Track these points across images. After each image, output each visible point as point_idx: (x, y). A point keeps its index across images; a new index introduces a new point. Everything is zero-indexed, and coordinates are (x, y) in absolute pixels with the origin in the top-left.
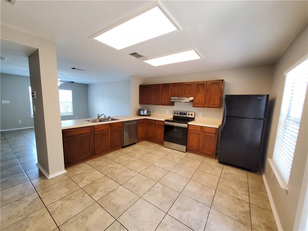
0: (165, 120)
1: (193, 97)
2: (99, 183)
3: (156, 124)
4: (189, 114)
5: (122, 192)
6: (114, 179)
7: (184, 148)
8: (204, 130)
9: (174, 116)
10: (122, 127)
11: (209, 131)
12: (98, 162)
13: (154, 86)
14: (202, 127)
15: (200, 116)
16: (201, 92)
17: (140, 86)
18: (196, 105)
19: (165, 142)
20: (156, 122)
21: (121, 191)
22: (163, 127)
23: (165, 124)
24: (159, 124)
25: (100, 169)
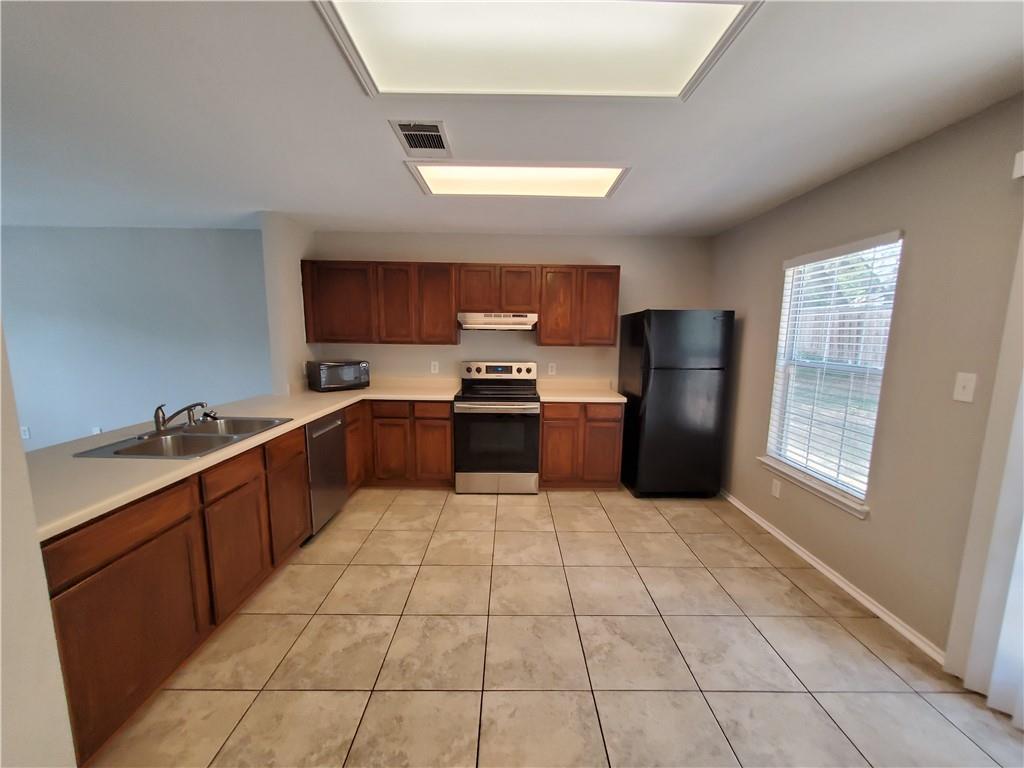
0: (456, 397)
1: (536, 315)
2: (382, 740)
3: (417, 414)
4: (519, 370)
5: (517, 714)
6: (427, 684)
7: (531, 479)
8: (591, 414)
9: (463, 380)
10: (301, 453)
11: (603, 413)
12: (255, 654)
13: (380, 269)
14: (584, 406)
15: (550, 373)
16: (562, 299)
17: (304, 263)
18: (549, 341)
19: (460, 476)
20: (417, 406)
21: (509, 712)
22: (448, 424)
23: (455, 411)
24: (429, 415)
25: (306, 680)
